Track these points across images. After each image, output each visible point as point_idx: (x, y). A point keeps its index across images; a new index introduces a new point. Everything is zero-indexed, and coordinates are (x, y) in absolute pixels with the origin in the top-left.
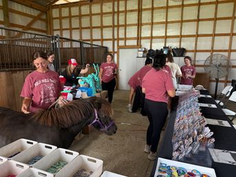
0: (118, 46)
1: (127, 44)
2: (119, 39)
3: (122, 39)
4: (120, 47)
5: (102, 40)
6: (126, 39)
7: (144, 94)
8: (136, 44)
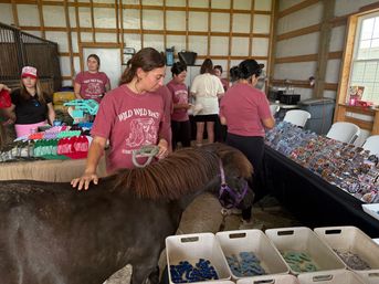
0: (80, 42)
1: (98, 40)
2: (79, 30)
3: (86, 30)
4: (83, 45)
5: (44, 29)
6: (94, 30)
7: (226, 127)
8: (115, 41)
